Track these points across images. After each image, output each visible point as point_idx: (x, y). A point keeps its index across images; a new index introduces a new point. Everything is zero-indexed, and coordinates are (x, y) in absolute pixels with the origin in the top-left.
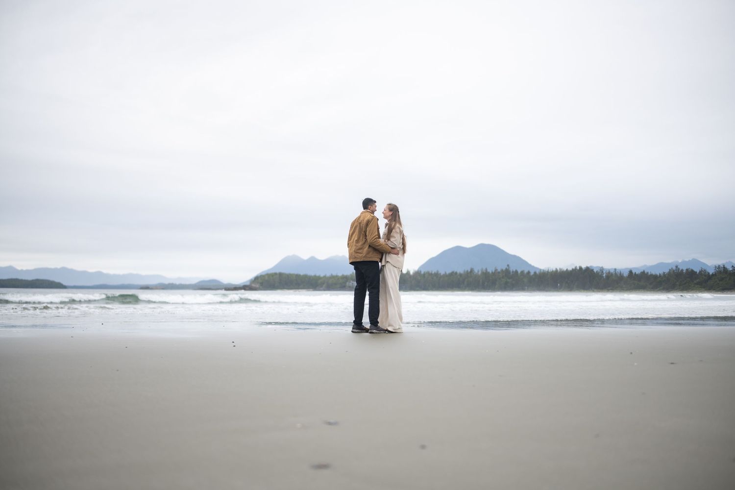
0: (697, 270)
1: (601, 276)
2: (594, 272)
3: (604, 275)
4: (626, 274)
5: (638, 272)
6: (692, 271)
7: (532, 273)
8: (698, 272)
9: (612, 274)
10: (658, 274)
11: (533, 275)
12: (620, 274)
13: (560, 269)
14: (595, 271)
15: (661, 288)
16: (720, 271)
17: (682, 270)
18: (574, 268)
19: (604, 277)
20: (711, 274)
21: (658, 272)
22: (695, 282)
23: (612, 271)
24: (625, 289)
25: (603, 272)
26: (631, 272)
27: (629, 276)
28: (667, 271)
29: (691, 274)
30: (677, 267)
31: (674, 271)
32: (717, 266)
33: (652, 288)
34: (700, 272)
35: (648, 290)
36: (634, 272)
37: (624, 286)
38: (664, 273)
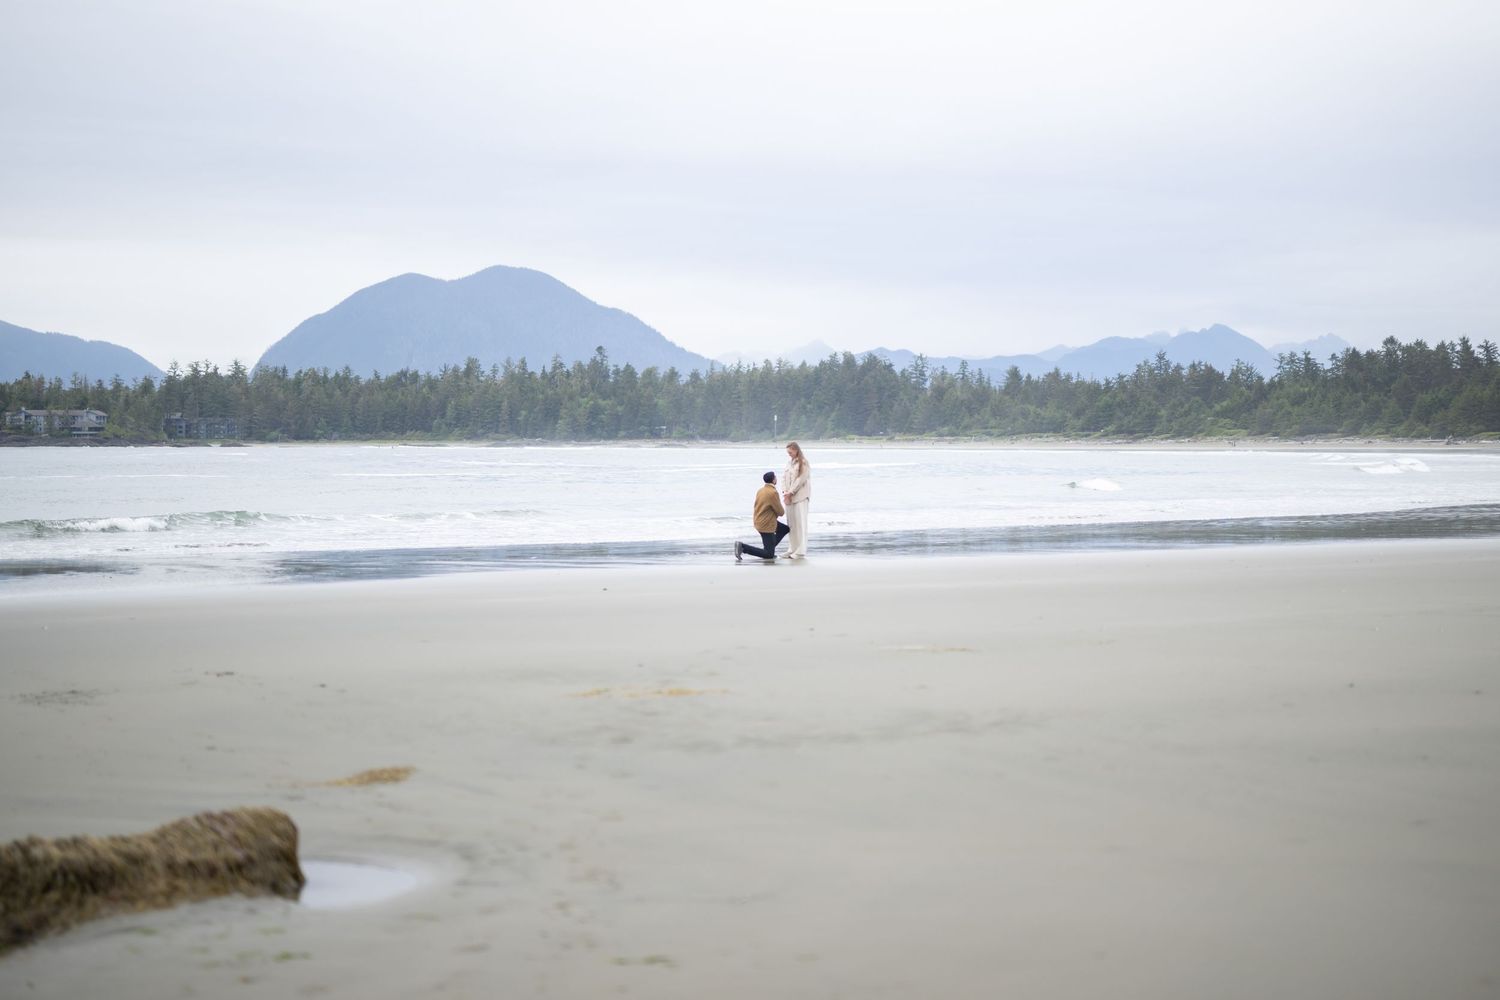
0: (1225, 368)
1: (918, 388)
2: (892, 372)
3: (928, 385)
4: (998, 382)
5: (1038, 374)
6: (1210, 370)
7: (684, 378)
8: (1227, 374)
9: (953, 381)
10: (1103, 382)
11: (687, 384)
12: (980, 380)
13: (780, 362)
14: (897, 369)
15: (1111, 428)
16: (1296, 373)
17: (1179, 368)
18: (826, 359)
19: (929, 393)
20: (1266, 380)
21: (1101, 373)
22: (1217, 407)
23: (953, 370)
24: (995, 431)
25: (922, 374)
26: (1014, 374)
27: (1008, 386)
28: (1129, 371)
29: (1206, 382)
30: (1161, 357)
31: (1151, 371)
32: (1287, 354)
33: (1083, 430)
34: (1235, 374)
35: (1068, 436)
36: (1024, 373)
37: (993, 422)
38: (1121, 377)
